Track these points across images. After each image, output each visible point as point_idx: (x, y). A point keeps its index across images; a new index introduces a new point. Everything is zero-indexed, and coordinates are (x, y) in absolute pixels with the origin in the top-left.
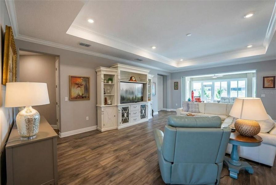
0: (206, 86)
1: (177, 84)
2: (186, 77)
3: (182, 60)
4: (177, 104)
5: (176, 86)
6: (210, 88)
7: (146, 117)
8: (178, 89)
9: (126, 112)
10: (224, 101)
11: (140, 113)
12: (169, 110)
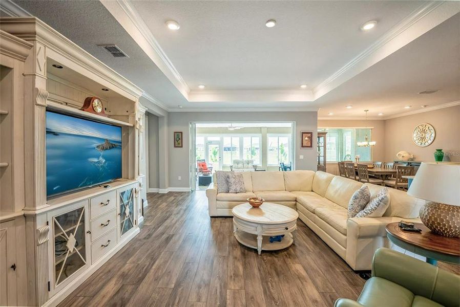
0: (211, 143)
1: (180, 137)
2: (196, 124)
3: (202, 87)
4: (180, 178)
5: (178, 140)
6: (218, 146)
7: (134, 225)
8: (182, 147)
9: (72, 231)
10: (237, 165)
11: (119, 217)
12: (165, 191)
